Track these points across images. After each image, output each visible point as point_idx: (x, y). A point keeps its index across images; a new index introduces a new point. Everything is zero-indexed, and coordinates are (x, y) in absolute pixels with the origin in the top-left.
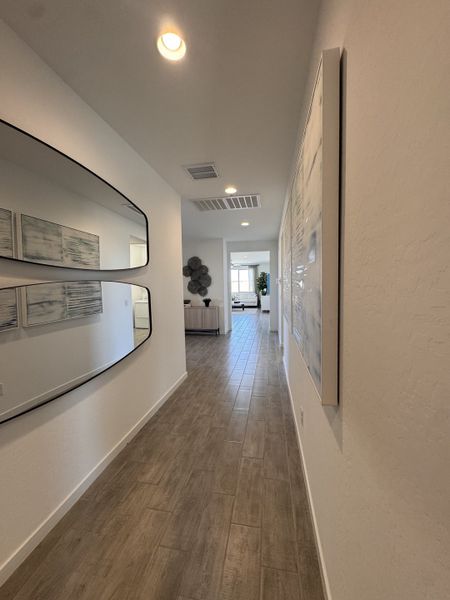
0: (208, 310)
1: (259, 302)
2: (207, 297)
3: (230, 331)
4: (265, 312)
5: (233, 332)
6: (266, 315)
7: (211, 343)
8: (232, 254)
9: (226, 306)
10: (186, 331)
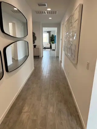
0: (35, 49)
1: (51, 46)
2: (35, 44)
3: (43, 56)
4: (53, 50)
5: (43, 57)
6: (54, 51)
7: (38, 60)
8: (43, 28)
9: (41, 48)
10: (34, 56)
